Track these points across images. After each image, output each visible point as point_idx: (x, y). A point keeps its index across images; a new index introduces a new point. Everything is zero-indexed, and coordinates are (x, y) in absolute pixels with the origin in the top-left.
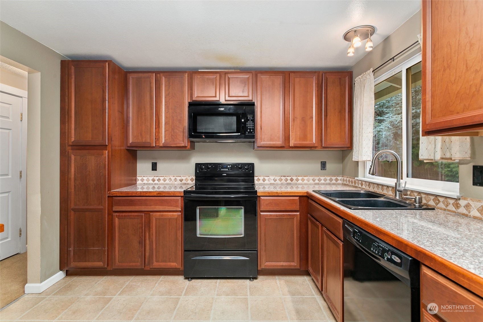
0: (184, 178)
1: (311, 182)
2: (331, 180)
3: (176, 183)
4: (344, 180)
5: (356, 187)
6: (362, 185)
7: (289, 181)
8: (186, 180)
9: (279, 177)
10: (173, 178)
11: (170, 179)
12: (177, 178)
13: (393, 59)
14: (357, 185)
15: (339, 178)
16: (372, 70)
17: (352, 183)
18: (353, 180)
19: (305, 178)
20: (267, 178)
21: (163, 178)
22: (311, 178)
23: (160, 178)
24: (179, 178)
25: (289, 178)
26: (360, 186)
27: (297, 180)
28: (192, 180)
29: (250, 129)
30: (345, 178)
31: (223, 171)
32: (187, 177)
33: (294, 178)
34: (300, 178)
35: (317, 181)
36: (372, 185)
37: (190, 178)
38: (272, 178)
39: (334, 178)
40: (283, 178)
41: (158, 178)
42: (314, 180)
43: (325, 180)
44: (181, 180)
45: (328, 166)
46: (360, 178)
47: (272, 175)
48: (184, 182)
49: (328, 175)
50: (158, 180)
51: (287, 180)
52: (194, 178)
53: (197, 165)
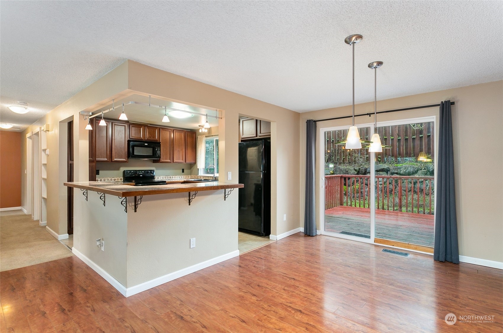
0: (116, 179)
1: (178, 178)
2: (186, 177)
3: (111, 181)
4: (191, 177)
5: (198, 179)
6: (201, 177)
7: (169, 178)
8: (118, 179)
9: (165, 177)
10: (110, 179)
11: (108, 179)
12: (112, 178)
13: (212, 136)
14: (198, 178)
15: (189, 176)
16: (205, 136)
17: (196, 177)
18: (197, 176)
19: (176, 177)
20: (159, 177)
21: (104, 179)
22: (178, 176)
23: (102, 179)
24: (114, 179)
25: (169, 177)
26: (200, 178)
27: (173, 177)
28: (121, 179)
29: (159, 154)
30: (192, 176)
31: (140, 174)
32: (118, 178)
33: (171, 177)
34: (174, 177)
35: (181, 178)
36: (205, 177)
37: (120, 178)
38: (162, 177)
39: (187, 176)
40: (167, 177)
41: (100, 179)
42: (179, 178)
43: (184, 177)
44: (115, 180)
45: (185, 171)
46: (200, 175)
47: (162, 176)
48: (116, 181)
49: (185, 175)
50: (100, 180)
51: (168, 178)
52: (122, 178)
53: (124, 172)
